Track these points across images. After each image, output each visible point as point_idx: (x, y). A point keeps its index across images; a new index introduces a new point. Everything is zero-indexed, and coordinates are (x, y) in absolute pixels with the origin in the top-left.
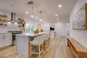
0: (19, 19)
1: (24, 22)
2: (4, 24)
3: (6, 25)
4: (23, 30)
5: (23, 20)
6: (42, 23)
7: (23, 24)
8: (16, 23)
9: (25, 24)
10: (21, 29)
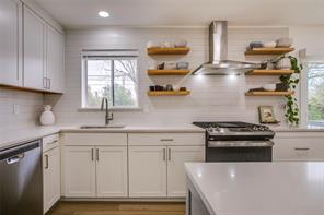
2: (176, 88)
4: (279, 114)
5: (280, 51)
7: (285, 77)
8: (232, 78)
9: (294, 76)
10: (265, 111)
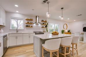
0: (42, 21)
1: (46, 23)
2: (31, 26)
3: (32, 26)
5: (46, 22)
6: (69, 22)
7: (46, 25)
8: (40, 25)
10: (44, 30)
